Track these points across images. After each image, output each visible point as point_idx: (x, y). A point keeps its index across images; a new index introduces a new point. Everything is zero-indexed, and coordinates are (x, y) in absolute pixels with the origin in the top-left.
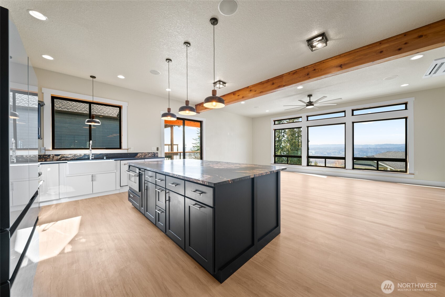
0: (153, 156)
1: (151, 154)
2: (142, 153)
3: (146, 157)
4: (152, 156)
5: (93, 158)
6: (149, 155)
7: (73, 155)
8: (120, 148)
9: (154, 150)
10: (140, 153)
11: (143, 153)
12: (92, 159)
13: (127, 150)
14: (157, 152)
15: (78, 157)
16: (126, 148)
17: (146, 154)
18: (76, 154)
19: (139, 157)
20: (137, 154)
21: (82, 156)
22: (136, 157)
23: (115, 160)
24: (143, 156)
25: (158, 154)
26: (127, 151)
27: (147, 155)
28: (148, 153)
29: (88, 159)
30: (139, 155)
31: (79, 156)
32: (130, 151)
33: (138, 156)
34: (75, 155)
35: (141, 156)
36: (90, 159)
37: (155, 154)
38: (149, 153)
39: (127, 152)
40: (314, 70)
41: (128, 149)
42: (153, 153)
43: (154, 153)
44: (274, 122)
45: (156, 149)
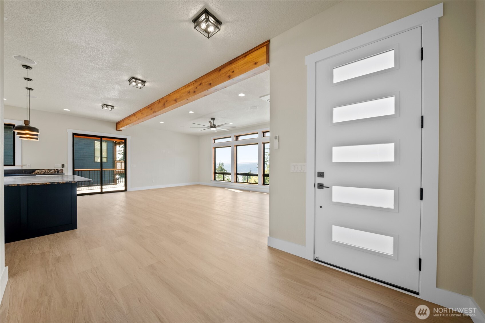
0: (56, 172)
1: (53, 170)
2: (42, 169)
3: (47, 173)
4: (55, 172)
6: (51, 172)
8: (14, 165)
9: (60, 167)
10: (39, 170)
11: (43, 170)
13: (20, 167)
14: (62, 168)
16: (21, 165)
17: (47, 170)
19: (37, 173)
20: (35, 170)
22: (33, 173)
24: (43, 173)
25: (63, 170)
26: (22, 167)
27: (49, 172)
28: (49, 170)
30: (37, 172)
32: (25, 168)
33: (36, 173)
35: (40, 173)
37: (59, 171)
38: (51, 170)
39: (20, 169)
42: (57, 169)
43: (58, 169)
44: (214, 141)
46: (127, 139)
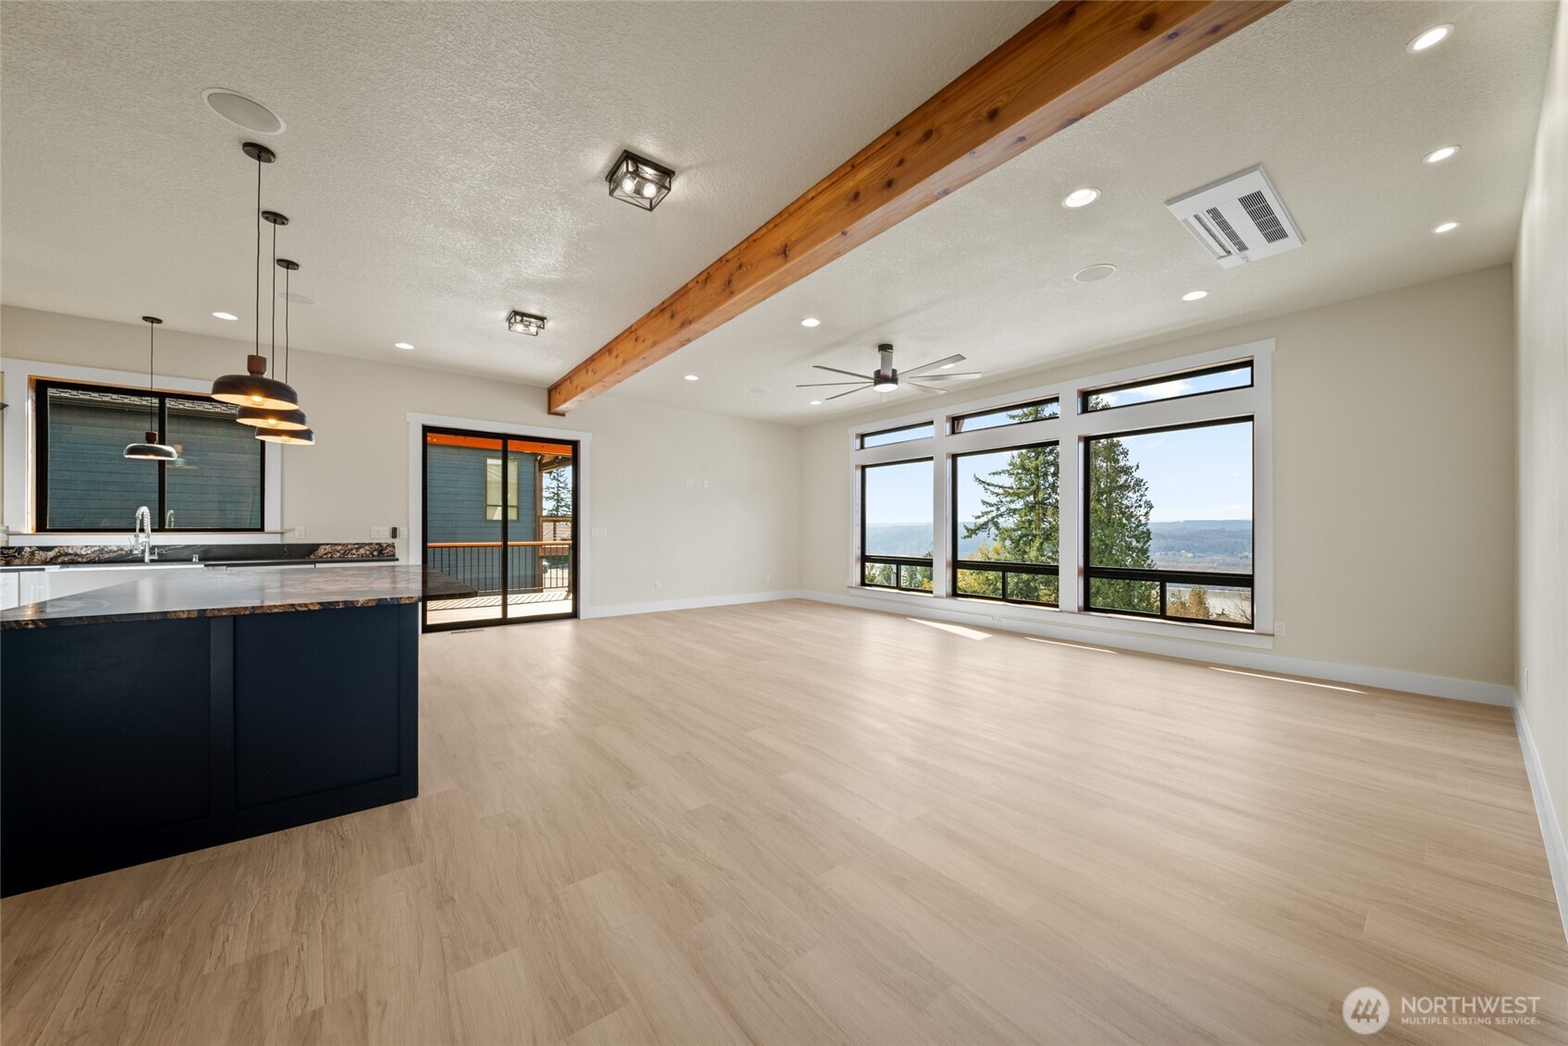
0: (375, 553)
1: (367, 548)
2: (336, 544)
3: (349, 556)
4: (372, 553)
5: (156, 558)
6: (362, 551)
7: (98, 548)
8: (261, 529)
9: (385, 538)
10: (327, 544)
11: (340, 544)
12: (152, 561)
13: (279, 535)
14: (390, 541)
15: (111, 555)
16: (279, 529)
17: (349, 547)
18: (105, 547)
19: (321, 557)
20: (314, 548)
21: (124, 553)
22: (312, 556)
23: (206, 565)
24: (339, 554)
25: (394, 547)
26: (282, 538)
27: (354, 551)
28: (356, 546)
29: (140, 561)
30: (321, 551)
31: (115, 552)
32: (290, 539)
33: (320, 555)
34: (102, 550)
35: (329, 555)
36: (147, 559)
37: (382, 550)
38: (361, 545)
39: (279, 542)
40: (740, 266)
41: (282, 533)
42: (377, 544)
43: (379, 544)
44: (858, 441)
45: (388, 533)
46: (579, 441)
